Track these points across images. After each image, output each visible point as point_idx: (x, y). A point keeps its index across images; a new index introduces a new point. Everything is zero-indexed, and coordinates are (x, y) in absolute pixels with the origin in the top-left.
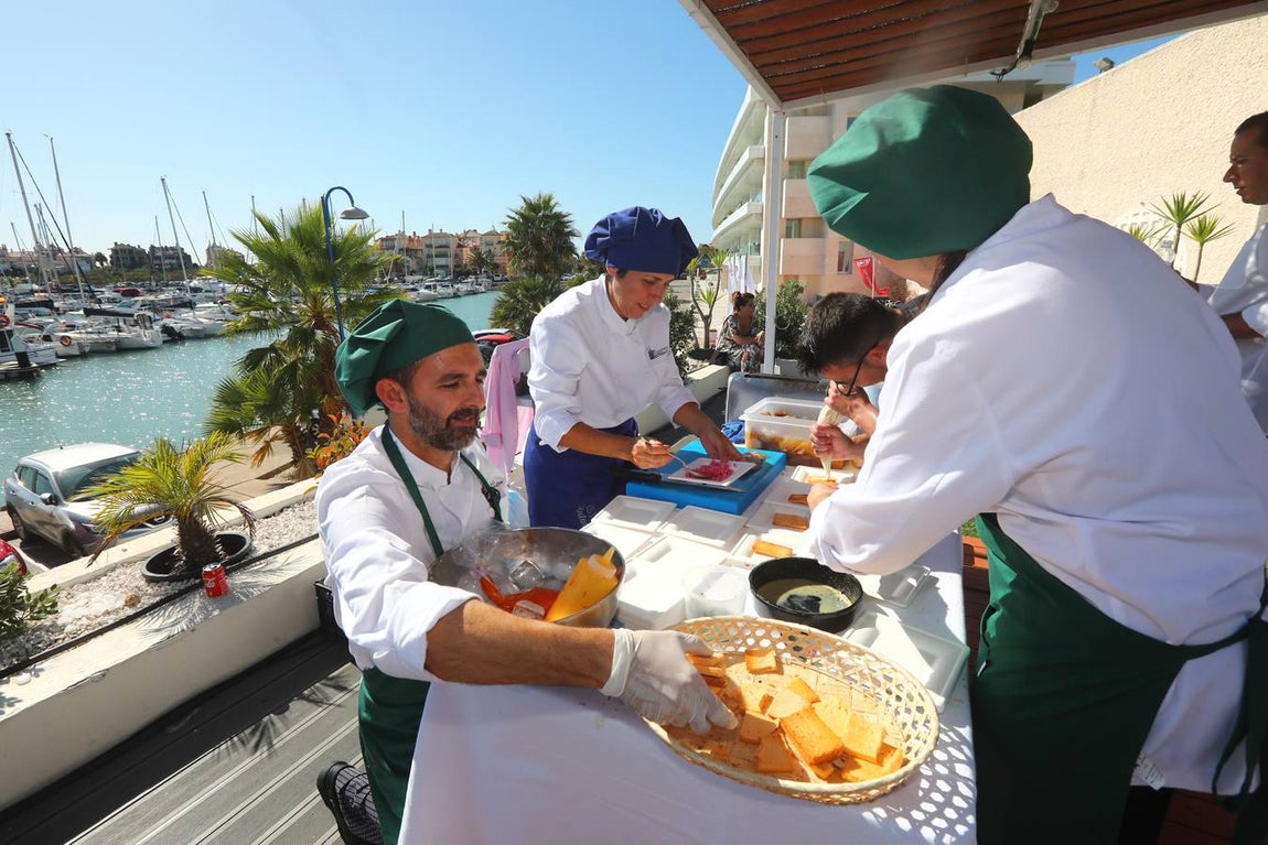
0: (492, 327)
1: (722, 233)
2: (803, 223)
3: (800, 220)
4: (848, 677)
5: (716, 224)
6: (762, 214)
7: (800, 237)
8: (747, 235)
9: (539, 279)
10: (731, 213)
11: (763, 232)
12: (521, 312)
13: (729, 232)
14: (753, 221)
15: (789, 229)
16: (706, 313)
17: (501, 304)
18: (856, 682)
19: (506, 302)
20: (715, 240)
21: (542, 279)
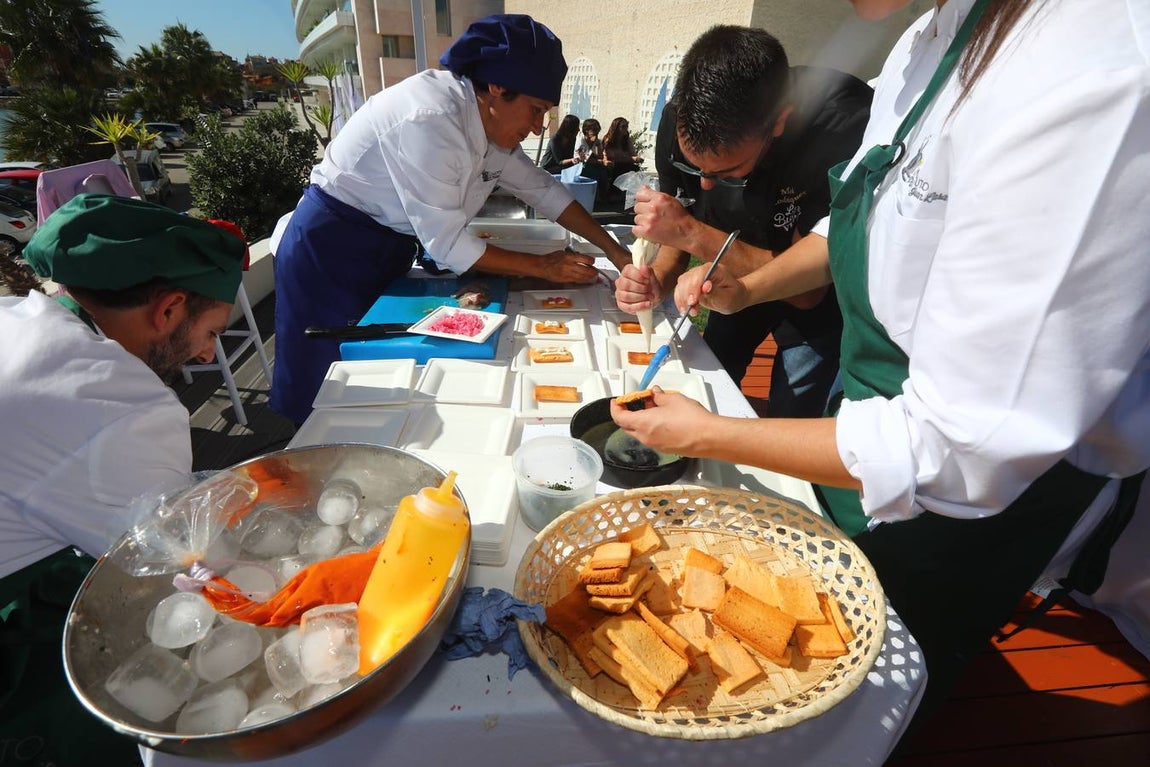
0: (10, 159)
1: (311, 47)
2: (400, 40)
3: (396, 38)
4: (730, 526)
5: (301, 37)
6: (354, 27)
7: (398, 57)
8: (340, 51)
9: (70, 92)
10: (317, 23)
11: (358, 48)
12: (54, 139)
13: (320, 46)
14: (345, 35)
15: (385, 47)
16: (324, 135)
17: (15, 127)
18: (741, 529)
19: (24, 124)
20: (304, 54)
21: (75, 93)
